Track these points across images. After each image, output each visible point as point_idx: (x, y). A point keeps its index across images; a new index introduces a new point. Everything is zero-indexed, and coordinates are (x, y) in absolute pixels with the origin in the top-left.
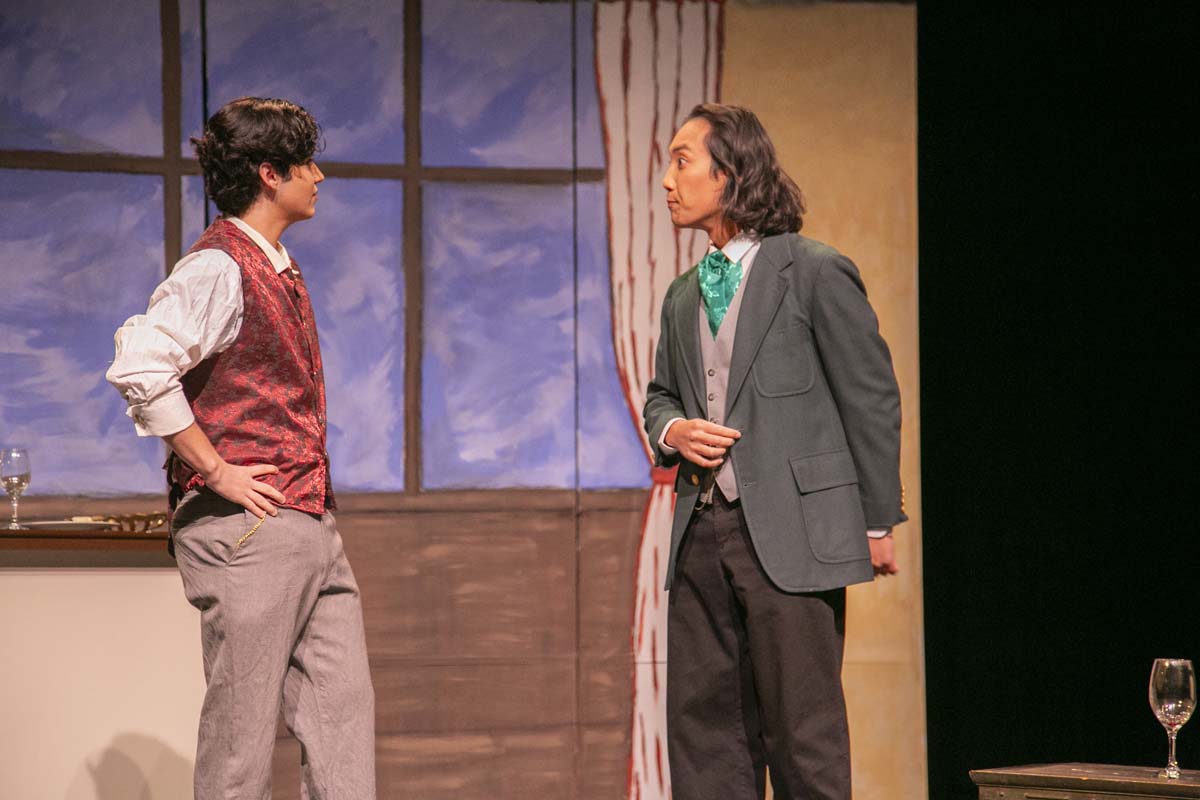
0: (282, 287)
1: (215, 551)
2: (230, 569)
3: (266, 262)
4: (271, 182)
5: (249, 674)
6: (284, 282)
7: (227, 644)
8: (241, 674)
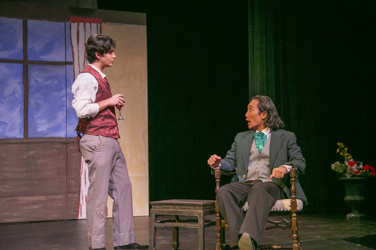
0: (105, 82)
1: (92, 148)
2: (96, 152)
3: (100, 76)
4: (98, 57)
5: (102, 179)
6: (105, 81)
7: (96, 171)
8: (100, 179)
